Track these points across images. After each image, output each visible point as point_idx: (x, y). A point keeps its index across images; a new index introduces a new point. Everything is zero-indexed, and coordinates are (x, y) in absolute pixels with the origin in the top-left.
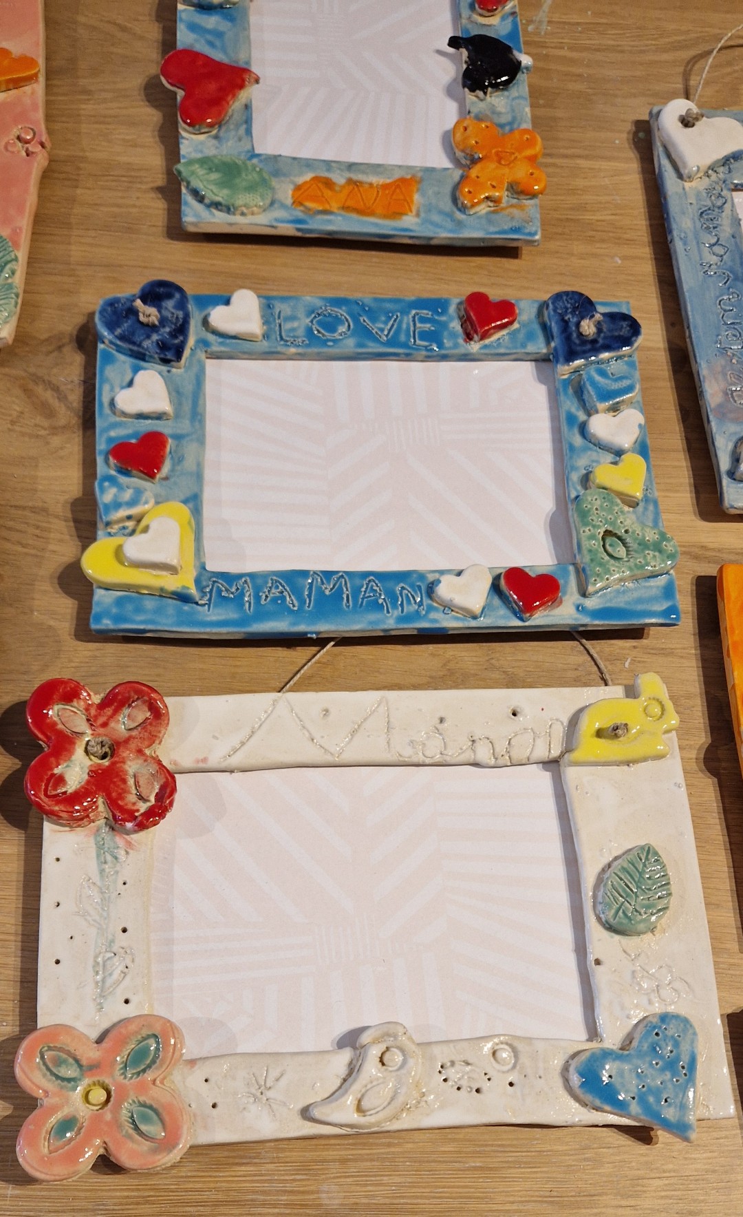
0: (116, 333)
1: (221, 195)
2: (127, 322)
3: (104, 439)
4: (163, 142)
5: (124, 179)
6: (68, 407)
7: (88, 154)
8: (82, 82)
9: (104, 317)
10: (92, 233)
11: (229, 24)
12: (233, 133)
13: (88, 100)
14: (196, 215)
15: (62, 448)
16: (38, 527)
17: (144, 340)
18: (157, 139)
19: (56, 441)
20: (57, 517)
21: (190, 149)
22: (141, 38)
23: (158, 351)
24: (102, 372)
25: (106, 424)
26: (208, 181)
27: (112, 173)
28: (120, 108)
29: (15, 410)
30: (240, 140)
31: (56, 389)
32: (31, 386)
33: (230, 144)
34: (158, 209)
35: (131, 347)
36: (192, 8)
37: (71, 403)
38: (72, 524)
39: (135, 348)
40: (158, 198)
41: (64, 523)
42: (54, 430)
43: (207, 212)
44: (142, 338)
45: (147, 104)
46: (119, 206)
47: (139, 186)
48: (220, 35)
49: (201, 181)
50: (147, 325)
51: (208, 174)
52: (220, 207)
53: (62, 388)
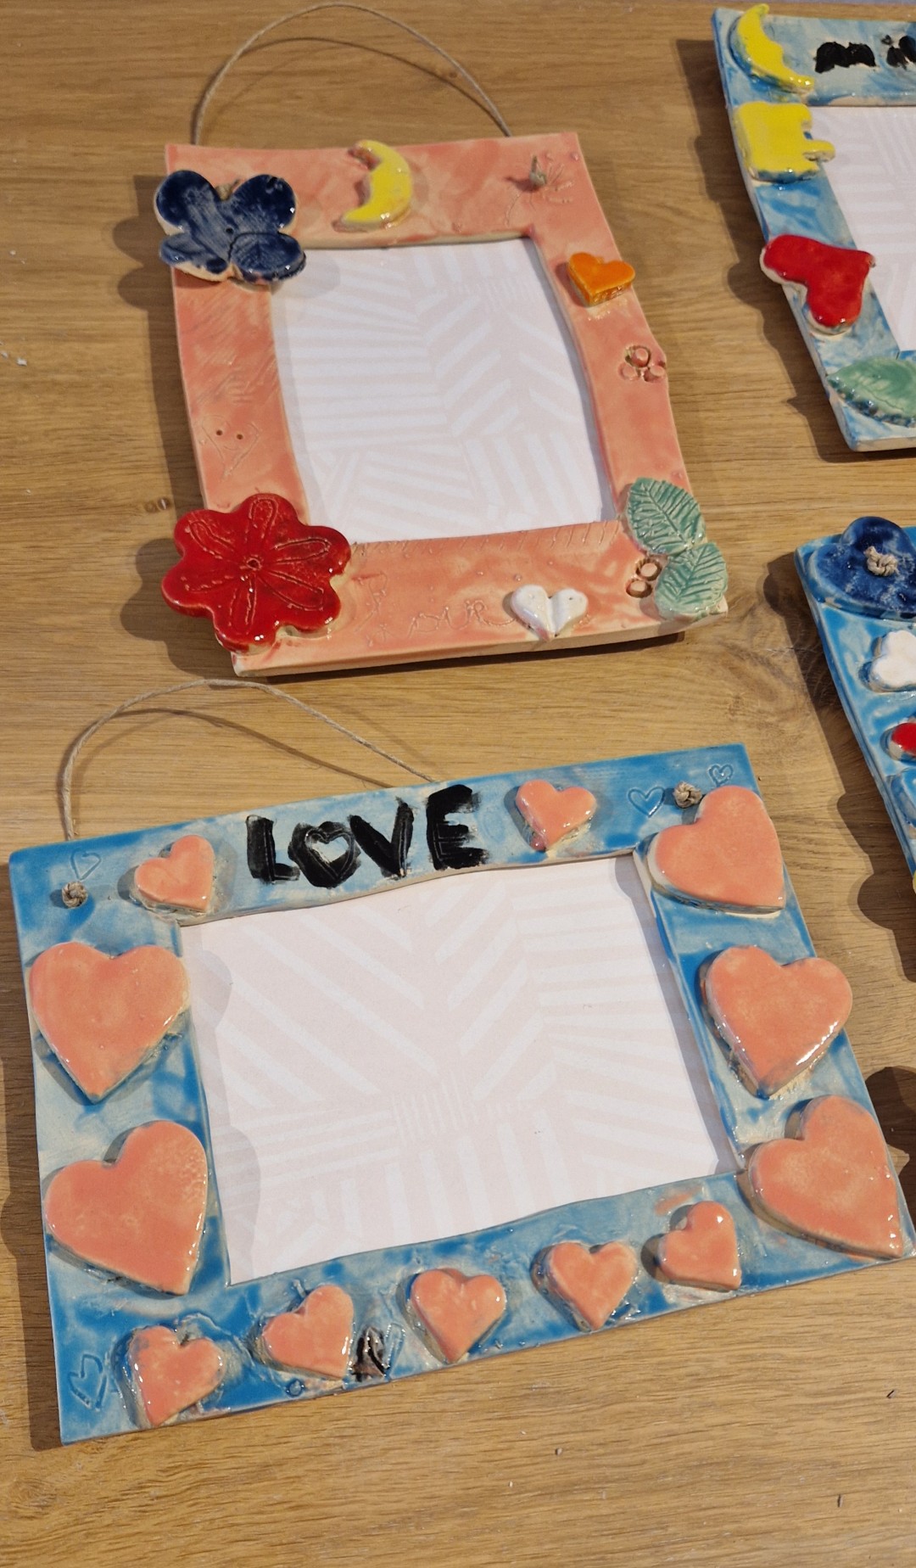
0: (847, 590)
1: (898, 406)
2: (855, 574)
3: (870, 722)
4: (774, 345)
5: (746, 394)
6: (788, 684)
7: (696, 369)
8: (656, 281)
9: (827, 571)
10: (734, 464)
11: (815, 198)
12: (870, 329)
13: (672, 303)
14: (870, 432)
15: (800, 737)
16: (810, 841)
17: (880, 595)
18: (766, 342)
19: (790, 727)
20: (827, 824)
21: (830, 355)
22: (703, 221)
23: (902, 606)
24: (836, 638)
25: (865, 703)
26: (876, 390)
27: (731, 389)
28: (711, 309)
29: (729, 695)
30: (881, 336)
31: (767, 663)
32: (736, 662)
33: (872, 341)
34: (798, 426)
35: (868, 604)
36: (769, 184)
37: (791, 679)
38: (848, 831)
39: (873, 605)
40: (794, 413)
41: (837, 831)
42: (785, 715)
43: (881, 427)
44: (878, 592)
45: (739, 300)
46: (754, 427)
47: (766, 400)
48: (811, 212)
49: (869, 391)
50: (881, 576)
51: (874, 382)
52: (896, 420)
53: (774, 660)
